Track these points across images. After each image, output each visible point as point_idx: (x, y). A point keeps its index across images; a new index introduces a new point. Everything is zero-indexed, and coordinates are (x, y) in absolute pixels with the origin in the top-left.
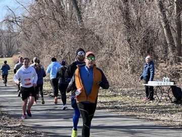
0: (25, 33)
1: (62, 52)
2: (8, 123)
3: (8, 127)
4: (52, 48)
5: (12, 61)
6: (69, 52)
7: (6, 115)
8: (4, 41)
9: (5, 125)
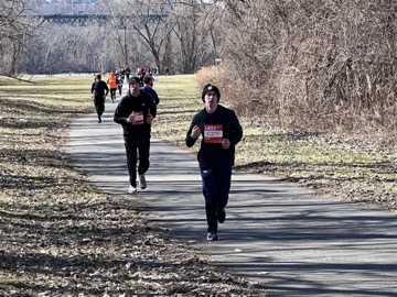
0: (233, 8)
1: (329, 59)
2: (161, 253)
3: (158, 265)
4: (303, 47)
5: (196, 84)
6: (349, 60)
7: (157, 230)
8: (176, 28)
9: (151, 258)
